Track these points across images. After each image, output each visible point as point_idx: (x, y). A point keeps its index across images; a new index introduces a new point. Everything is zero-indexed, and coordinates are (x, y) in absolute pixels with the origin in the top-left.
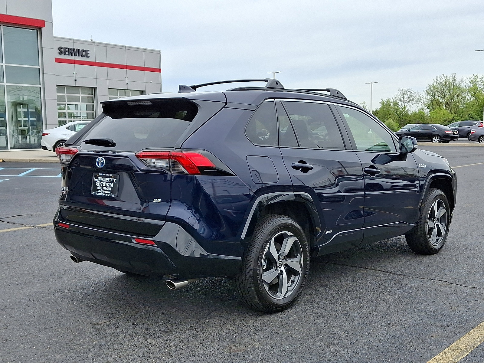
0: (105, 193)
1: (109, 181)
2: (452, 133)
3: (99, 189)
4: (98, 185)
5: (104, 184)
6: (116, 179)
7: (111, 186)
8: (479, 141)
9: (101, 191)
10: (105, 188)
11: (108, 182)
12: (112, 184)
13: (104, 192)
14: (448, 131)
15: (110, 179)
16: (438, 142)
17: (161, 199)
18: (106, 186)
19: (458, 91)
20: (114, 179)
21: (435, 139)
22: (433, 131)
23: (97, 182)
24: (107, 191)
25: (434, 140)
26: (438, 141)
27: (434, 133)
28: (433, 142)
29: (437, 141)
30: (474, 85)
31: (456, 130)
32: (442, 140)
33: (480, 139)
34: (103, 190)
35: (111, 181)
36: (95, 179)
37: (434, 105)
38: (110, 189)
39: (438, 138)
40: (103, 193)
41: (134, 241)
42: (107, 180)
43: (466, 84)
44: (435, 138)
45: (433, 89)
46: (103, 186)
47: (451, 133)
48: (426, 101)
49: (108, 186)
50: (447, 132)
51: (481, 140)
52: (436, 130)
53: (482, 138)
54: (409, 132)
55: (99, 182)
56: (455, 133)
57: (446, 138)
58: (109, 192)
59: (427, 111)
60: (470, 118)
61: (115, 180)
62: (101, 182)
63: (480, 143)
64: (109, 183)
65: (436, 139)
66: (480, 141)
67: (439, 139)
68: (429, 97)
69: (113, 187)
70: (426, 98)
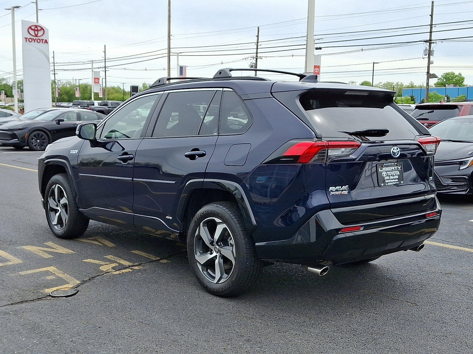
1: (394, 169)
3: (386, 180)
4: (385, 176)
5: (390, 174)
6: (400, 167)
7: (398, 174)
9: (389, 181)
10: (392, 177)
11: (393, 171)
12: (398, 171)
13: (392, 181)
15: (395, 167)
18: (392, 175)
20: (398, 167)
23: (383, 173)
24: (395, 179)
34: (391, 179)
35: (396, 169)
36: (379, 170)
38: (397, 177)
42: (392, 168)
46: (389, 176)
49: (394, 174)
55: (384, 172)
58: (397, 180)
64: (395, 171)
69: (399, 174)
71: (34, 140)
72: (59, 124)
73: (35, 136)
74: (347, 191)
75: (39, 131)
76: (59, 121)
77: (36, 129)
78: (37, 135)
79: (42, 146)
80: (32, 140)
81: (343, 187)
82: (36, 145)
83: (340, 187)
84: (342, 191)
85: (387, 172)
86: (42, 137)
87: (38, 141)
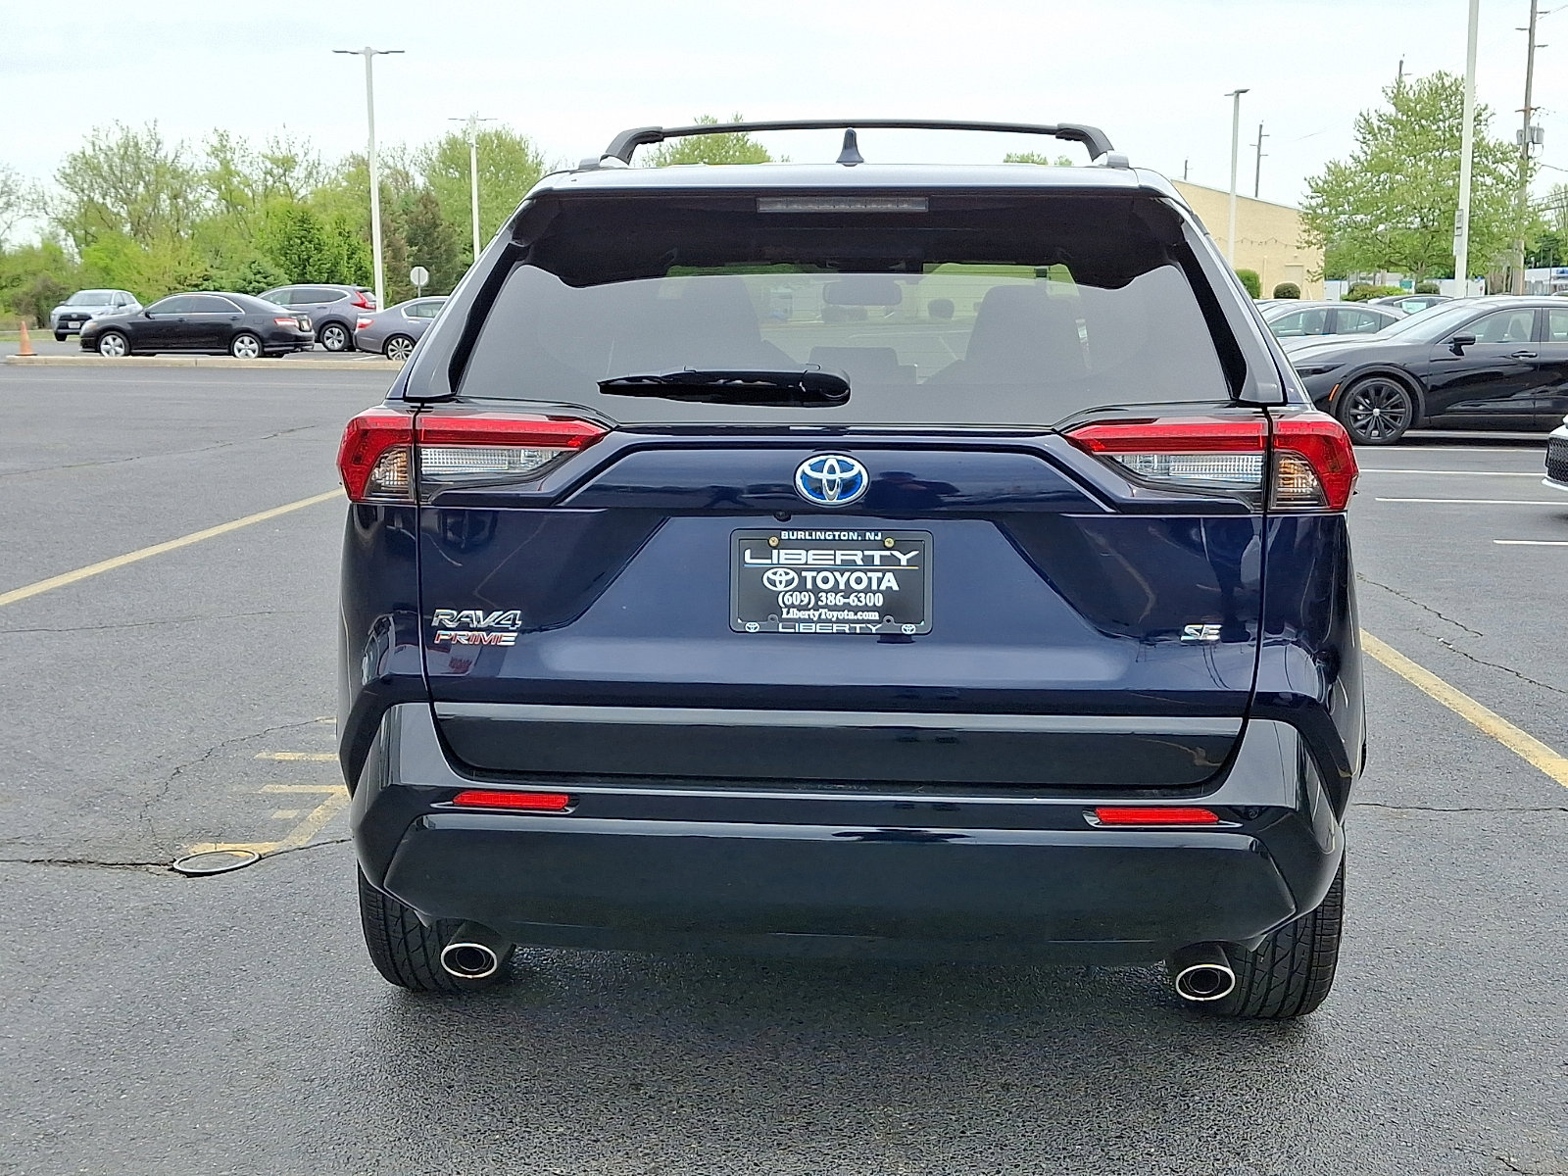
0: (838, 621)
1: (860, 562)
2: (297, 325)
3: (789, 607)
5: (825, 581)
6: (914, 553)
7: (884, 588)
8: (385, 352)
9: (810, 614)
10: (833, 599)
11: (852, 571)
12: (889, 575)
13: (830, 615)
14: (282, 318)
15: (869, 553)
16: (254, 355)
17: (1219, 626)
18: (842, 587)
19: (173, 179)
20: (898, 554)
21: (242, 346)
22: (234, 319)
24: (856, 610)
25: (239, 351)
26: (254, 352)
27: (237, 326)
28: (235, 356)
29: (250, 352)
30: (225, 164)
31: (306, 317)
32: (266, 349)
33: (390, 347)
34: (826, 606)
35: (877, 562)
36: (748, 559)
37: (89, 223)
38: (879, 600)
39: (251, 343)
40: (830, 621)
41: (1092, 820)
42: (848, 558)
43: (197, 159)
44: (242, 342)
45: (84, 170)
46: (816, 590)
47: (293, 324)
48: (60, 209)
49: (859, 587)
50: (280, 323)
51: (392, 350)
52: (244, 313)
53: (394, 342)
54: (147, 320)
56: (306, 326)
57: (277, 342)
58: (875, 616)
59: (68, 245)
60: (255, 275)
61: (904, 559)
62: (798, 571)
63: (389, 358)
64: (865, 571)
65: (245, 346)
66: (390, 354)
67: (255, 346)
68: (74, 198)
69: (896, 588)
70: (64, 199)
71: (1361, 407)
72: (1458, 351)
73: (1365, 395)
74: (515, 634)
75: (1380, 376)
76: (1458, 345)
77: (1368, 372)
78: (1372, 392)
79: (1387, 427)
80: (1356, 407)
81: (496, 614)
82: (1364, 427)
83: (480, 613)
84: (489, 630)
85: (804, 574)
86: (1389, 397)
87: (1376, 411)
